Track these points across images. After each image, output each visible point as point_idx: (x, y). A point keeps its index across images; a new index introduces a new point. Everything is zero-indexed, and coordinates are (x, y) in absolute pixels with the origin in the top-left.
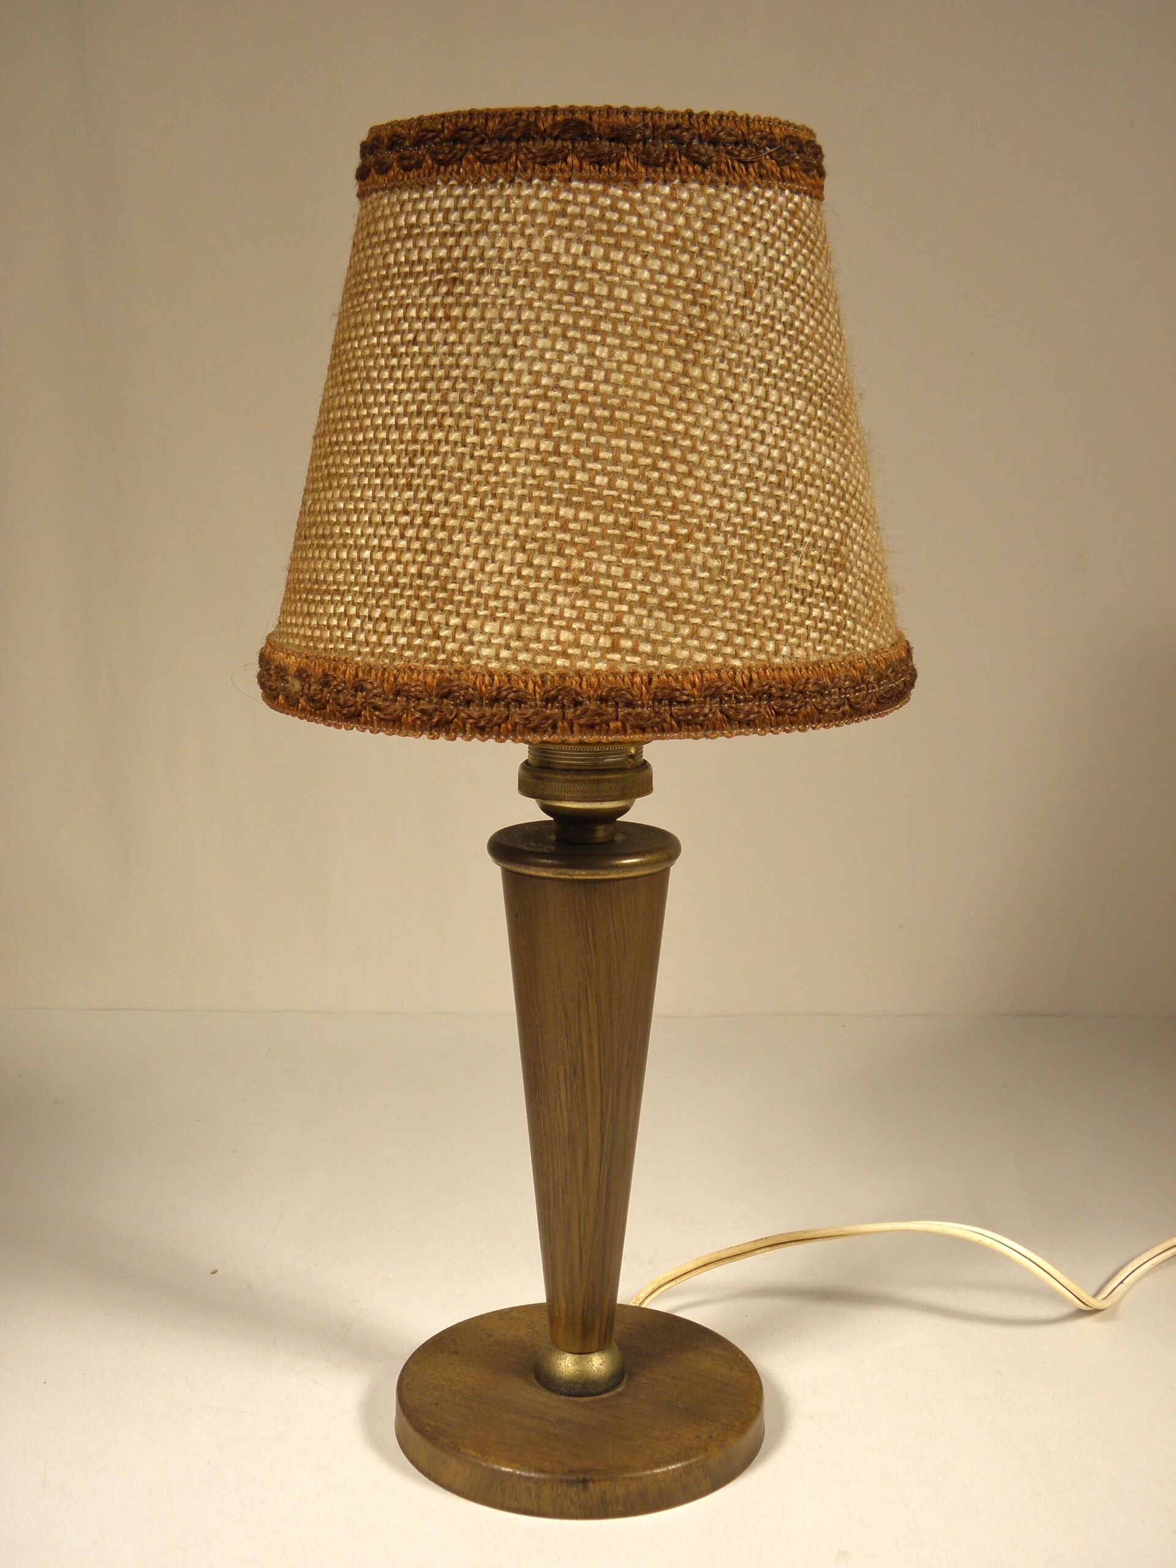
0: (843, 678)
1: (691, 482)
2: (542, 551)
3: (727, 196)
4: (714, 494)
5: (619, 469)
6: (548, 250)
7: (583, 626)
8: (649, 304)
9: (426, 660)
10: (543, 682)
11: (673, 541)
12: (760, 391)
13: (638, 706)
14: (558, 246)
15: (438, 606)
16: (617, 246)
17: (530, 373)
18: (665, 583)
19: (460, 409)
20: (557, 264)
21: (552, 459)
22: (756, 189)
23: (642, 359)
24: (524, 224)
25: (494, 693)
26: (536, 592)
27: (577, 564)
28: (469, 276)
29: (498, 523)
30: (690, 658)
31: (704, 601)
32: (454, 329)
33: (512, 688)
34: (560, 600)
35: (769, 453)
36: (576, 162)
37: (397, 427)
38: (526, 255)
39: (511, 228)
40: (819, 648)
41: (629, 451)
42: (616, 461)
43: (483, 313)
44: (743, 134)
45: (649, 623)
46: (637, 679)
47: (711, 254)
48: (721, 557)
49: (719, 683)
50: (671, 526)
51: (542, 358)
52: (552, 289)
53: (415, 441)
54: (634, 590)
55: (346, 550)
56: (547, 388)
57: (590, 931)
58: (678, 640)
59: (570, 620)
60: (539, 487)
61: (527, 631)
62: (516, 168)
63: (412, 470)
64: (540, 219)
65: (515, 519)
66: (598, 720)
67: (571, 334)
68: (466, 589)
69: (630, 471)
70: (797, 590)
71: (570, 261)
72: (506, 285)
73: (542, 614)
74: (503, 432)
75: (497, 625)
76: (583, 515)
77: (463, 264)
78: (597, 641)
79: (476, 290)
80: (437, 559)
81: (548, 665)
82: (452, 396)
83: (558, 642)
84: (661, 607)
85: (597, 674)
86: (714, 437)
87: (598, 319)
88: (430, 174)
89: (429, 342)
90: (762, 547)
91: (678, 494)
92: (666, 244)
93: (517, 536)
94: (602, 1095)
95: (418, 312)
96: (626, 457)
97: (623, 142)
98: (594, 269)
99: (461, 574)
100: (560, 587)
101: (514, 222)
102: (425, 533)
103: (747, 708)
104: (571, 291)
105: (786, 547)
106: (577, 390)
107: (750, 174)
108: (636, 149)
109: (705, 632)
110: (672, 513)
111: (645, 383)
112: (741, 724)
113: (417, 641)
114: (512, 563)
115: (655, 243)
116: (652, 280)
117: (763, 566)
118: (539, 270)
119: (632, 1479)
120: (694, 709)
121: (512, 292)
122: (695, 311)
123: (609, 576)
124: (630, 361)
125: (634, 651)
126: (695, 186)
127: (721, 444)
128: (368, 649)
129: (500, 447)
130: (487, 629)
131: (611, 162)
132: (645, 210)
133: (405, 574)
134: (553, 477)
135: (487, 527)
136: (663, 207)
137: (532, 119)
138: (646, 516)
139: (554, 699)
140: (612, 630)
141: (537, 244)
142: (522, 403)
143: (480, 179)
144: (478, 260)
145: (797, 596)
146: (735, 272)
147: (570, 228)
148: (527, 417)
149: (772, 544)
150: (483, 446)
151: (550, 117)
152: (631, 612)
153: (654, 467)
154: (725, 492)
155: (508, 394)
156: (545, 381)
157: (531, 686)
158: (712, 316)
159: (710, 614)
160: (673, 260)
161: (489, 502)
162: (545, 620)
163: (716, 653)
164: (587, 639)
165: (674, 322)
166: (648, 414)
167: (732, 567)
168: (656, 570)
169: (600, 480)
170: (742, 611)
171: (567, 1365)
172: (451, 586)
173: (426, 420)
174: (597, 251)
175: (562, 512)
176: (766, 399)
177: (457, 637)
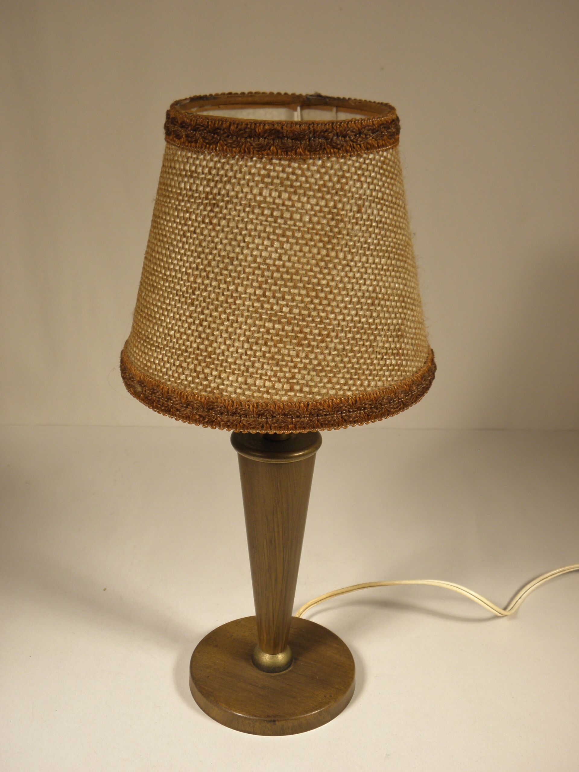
0: (400, 392)
1: (329, 309)
2: (257, 343)
3: (350, 162)
4: (341, 313)
5: (294, 304)
6: (261, 194)
7: (276, 379)
8: (310, 221)
9: (201, 390)
10: (257, 406)
11: (320, 338)
12: (364, 259)
13: (302, 418)
14: (265, 192)
15: (207, 365)
16: (295, 193)
17: (252, 255)
18: (316, 358)
19: (217, 270)
20: (265, 202)
21: (262, 299)
22: (365, 156)
23: (306, 249)
24: (249, 180)
25: (234, 411)
26: (254, 362)
27: (274, 350)
28: (221, 204)
29: (236, 328)
30: (328, 393)
31: (335, 365)
32: (214, 229)
33: (242, 409)
34: (265, 366)
35: (368, 289)
36: (275, 150)
37: (187, 273)
38: (250, 196)
39: (242, 182)
40: (389, 379)
41: (299, 295)
42: (293, 300)
43: (228, 223)
44: (359, 129)
45: (308, 378)
46: (302, 405)
47: (341, 193)
48: (343, 343)
49: (341, 405)
50: (319, 330)
51: (257, 249)
52: (263, 214)
53: (195, 282)
54: (301, 362)
55: (162, 327)
56: (260, 264)
57: (279, 484)
58: (322, 385)
59: (270, 377)
60: (256, 312)
61: (249, 381)
62: (245, 151)
63: (193, 297)
64: (257, 178)
65: (244, 327)
66: (283, 425)
67: (271, 237)
68: (220, 358)
69: (300, 305)
70: (379, 353)
71: (271, 200)
72: (240, 211)
73: (257, 373)
74: (238, 284)
75: (235, 377)
76: (277, 326)
77: (218, 197)
78: (283, 386)
79: (225, 211)
80: (206, 343)
81: (260, 397)
82: (213, 263)
83: (264, 386)
84: (314, 369)
85: (283, 403)
86: (341, 285)
87: (285, 230)
88: (202, 147)
89: (202, 234)
90: (363, 336)
91: (323, 314)
92: (319, 190)
93: (245, 335)
94: (283, 551)
95: (196, 217)
96: (298, 298)
97: (299, 140)
98: (283, 204)
99: (218, 351)
100: (265, 361)
101: (244, 179)
102: (200, 329)
103: (354, 415)
104: (272, 215)
105: (375, 334)
106: (274, 265)
107: (362, 149)
108: (305, 143)
109: (334, 380)
110: (320, 324)
111: (308, 261)
112: (351, 422)
113: (197, 380)
114: (243, 347)
115: (313, 190)
116: (312, 209)
117: (363, 345)
118: (256, 204)
119: (295, 719)
120: (329, 418)
121: (242, 214)
122: (333, 223)
123: (289, 355)
124: (301, 251)
125: (301, 391)
126: (334, 159)
127: (345, 288)
128: (173, 379)
129: (237, 291)
130: (230, 379)
131: (292, 150)
132: (309, 174)
133: (191, 347)
134: (262, 307)
135: (230, 330)
136: (318, 171)
137: (253, 127)
138: (307, 326)
139: (262, 415)
140: (291, 381)
141: (255, 191)
142: (247, 270)
143: (227, 155)
144: (226, 196)
145: (379, 356)
146: (353, 201)
147: (272, 183)
148: (250, 277)
149: (368, 333)
150: (228, 290)
151: (262, 126)
152: (299, 372)
153: (312, 302)
154: (346, 311)
155: (241, 265)
156: (258, 260)
157: (251, 407)
158: (341, 225)
159: (337, 371)
160: (323, 198)
161: (231, 318)
162: (258, 376)
163: (340, 389)
164: (278, 386)
165: (322, 229)
166: (309, 277)
167: (348, 347)
168: (312, 352)
169: (285, 309)
170: (353, 368)
171: (266, 658)
172: (213, 356)
173: (200, 273)
174: (285, 196)
175: (267, 324)
176: (367, 262)
177: (216, 380)
